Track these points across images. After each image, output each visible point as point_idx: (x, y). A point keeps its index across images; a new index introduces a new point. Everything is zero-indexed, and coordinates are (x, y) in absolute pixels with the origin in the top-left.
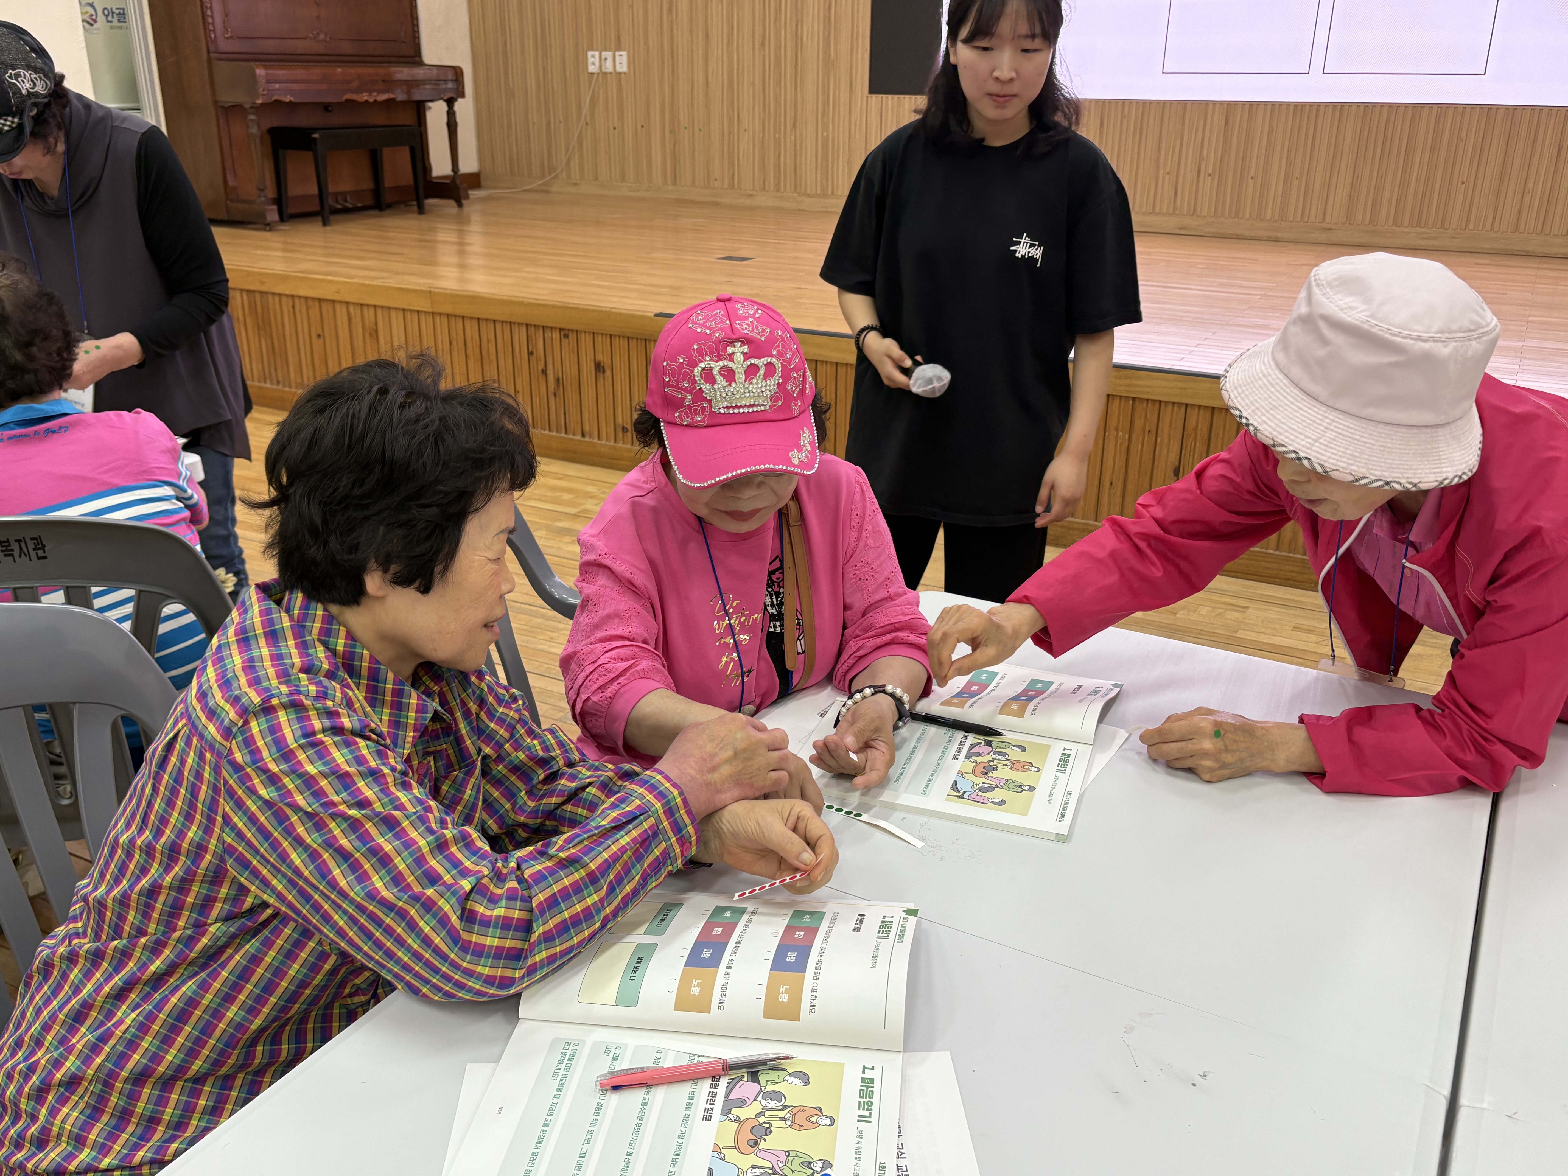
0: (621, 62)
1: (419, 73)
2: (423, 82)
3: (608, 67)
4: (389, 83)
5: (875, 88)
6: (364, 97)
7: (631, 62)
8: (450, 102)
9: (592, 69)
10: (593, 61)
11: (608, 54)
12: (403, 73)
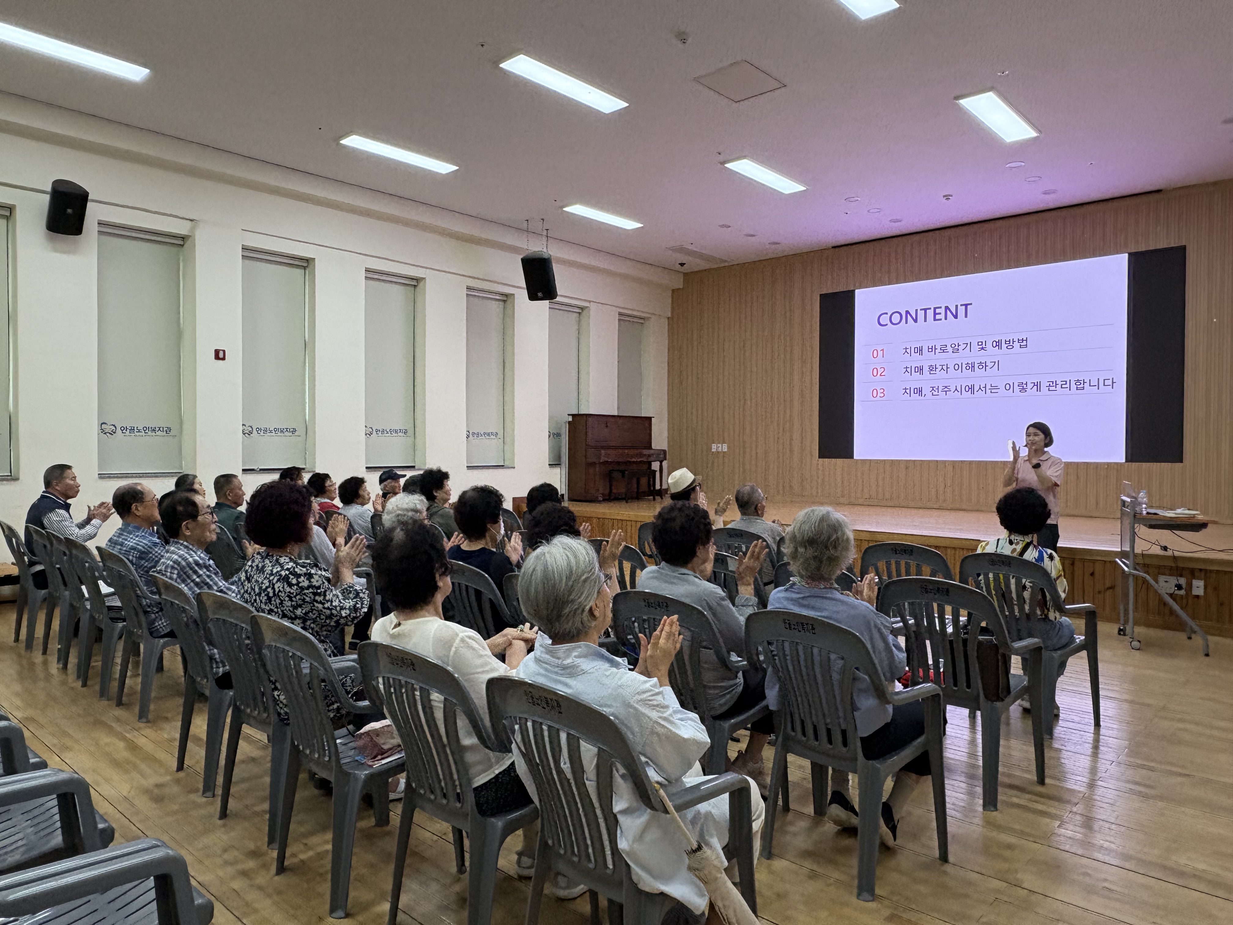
0: (725, 448)
1: (652, 452)
2: (653, 454)
3: (720, 449)
4: (641, 455)
5: (820, 456)
6: (634, 460)
7: (729, 447)
8: (661, 462)
9: (713, 450)
10: (714, 448)
11: (720, 445)
12: (646, 452)
